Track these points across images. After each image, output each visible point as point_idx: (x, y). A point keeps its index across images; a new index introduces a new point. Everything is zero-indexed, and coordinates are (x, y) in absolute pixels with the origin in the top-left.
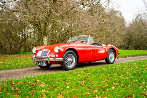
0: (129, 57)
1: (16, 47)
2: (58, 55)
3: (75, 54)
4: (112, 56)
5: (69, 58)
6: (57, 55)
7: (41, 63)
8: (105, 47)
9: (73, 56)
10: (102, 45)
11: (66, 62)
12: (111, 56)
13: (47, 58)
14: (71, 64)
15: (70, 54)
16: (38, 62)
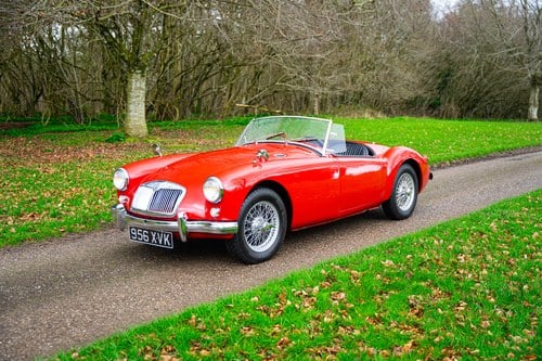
0: (452, 164)
1: (16, 100)
2: (218, 210)
3: (279, 200)
4: (409, 190)
5: (257, 219)
6: (214, 212)
7: (151, 238)
8: (385, 160)
9: (274, 209)
10: (373, 147)
11: (247, 233)
12: (406, 187)
13: (175, 219)
14: (266, 237)
15: (260, 204)
16: (137, 229)
